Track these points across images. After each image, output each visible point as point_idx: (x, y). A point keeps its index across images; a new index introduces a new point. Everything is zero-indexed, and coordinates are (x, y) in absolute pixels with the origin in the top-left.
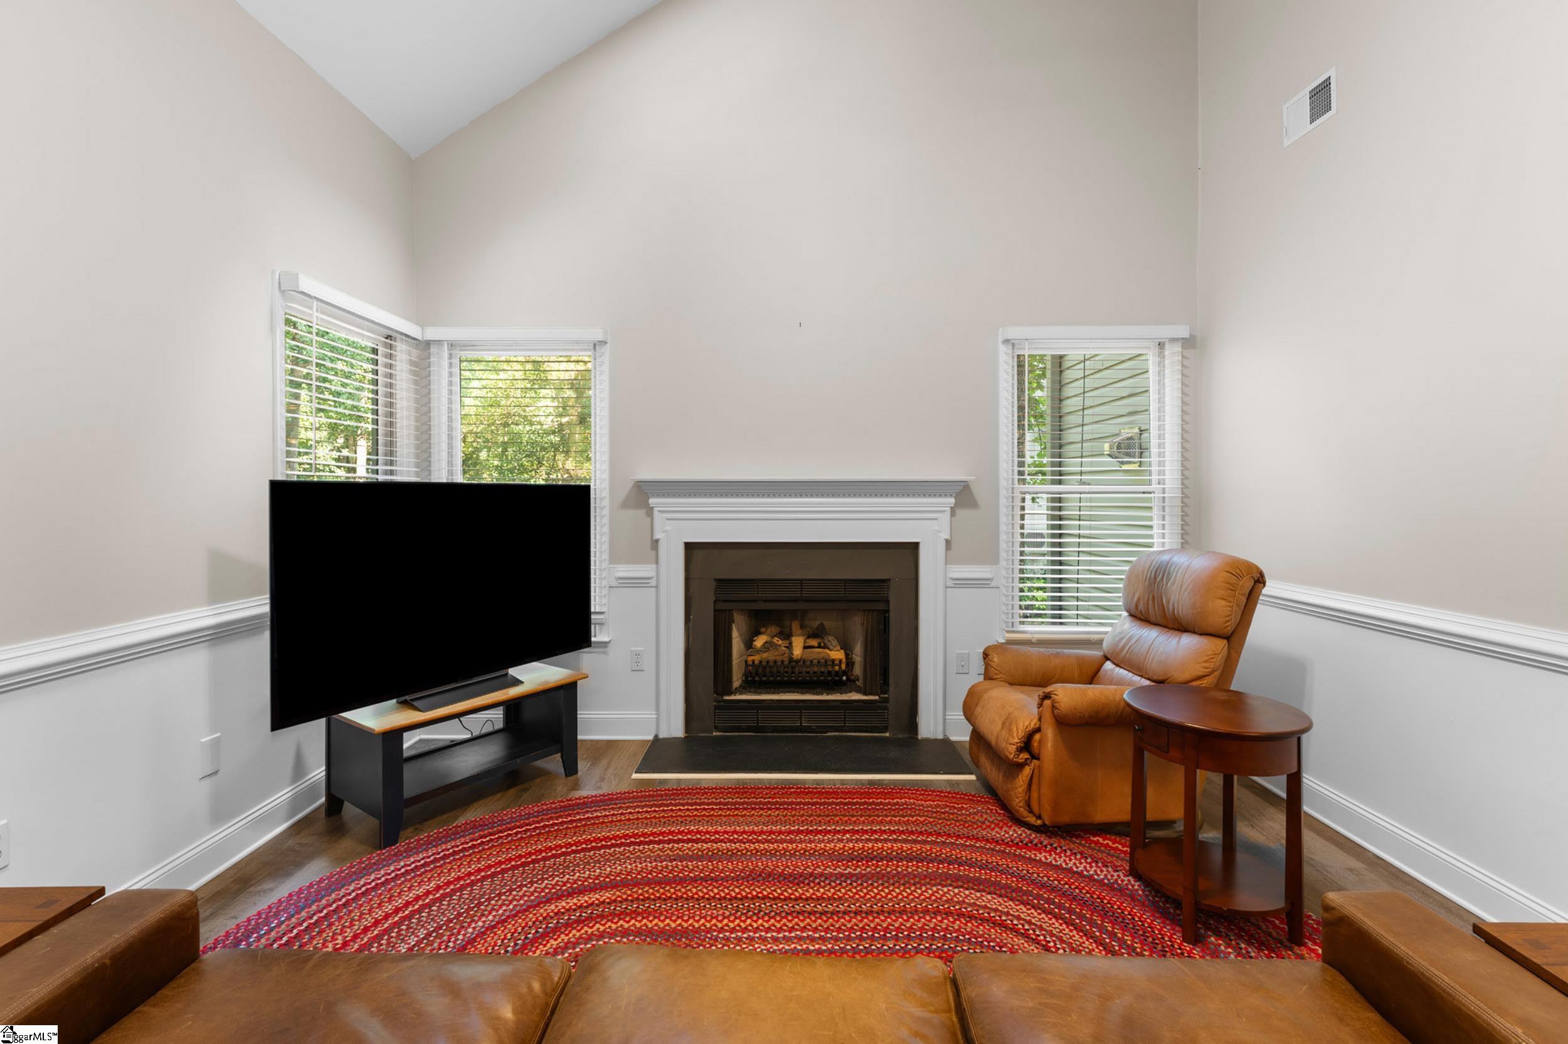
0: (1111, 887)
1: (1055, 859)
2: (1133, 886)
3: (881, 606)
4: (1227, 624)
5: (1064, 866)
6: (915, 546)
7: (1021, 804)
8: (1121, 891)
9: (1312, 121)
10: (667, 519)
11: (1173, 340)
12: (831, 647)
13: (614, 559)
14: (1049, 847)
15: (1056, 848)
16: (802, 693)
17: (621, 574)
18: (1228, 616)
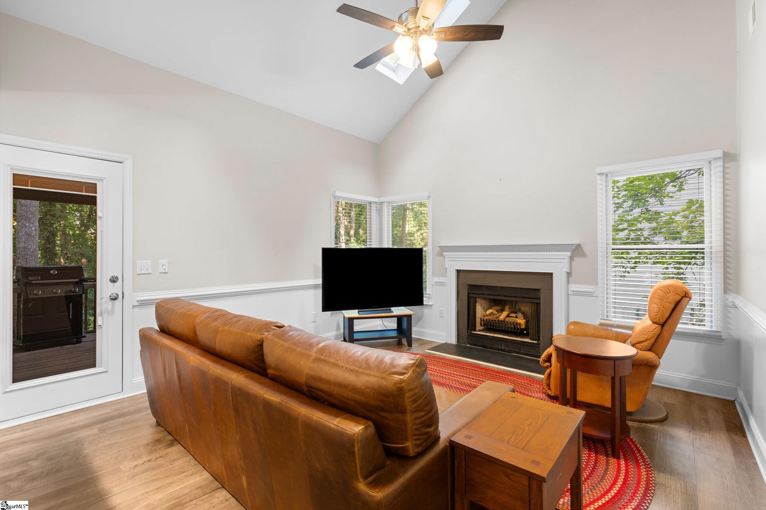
3: (537, 301)
4: (656, 317)
6: (551, 275)
9: (753, 25)
10: (450, 261)
11: (716, 159)
12: (519, 318)
13: (434, 275)
16: (504, 335)
17: (435, 281)
18: (658, 312)
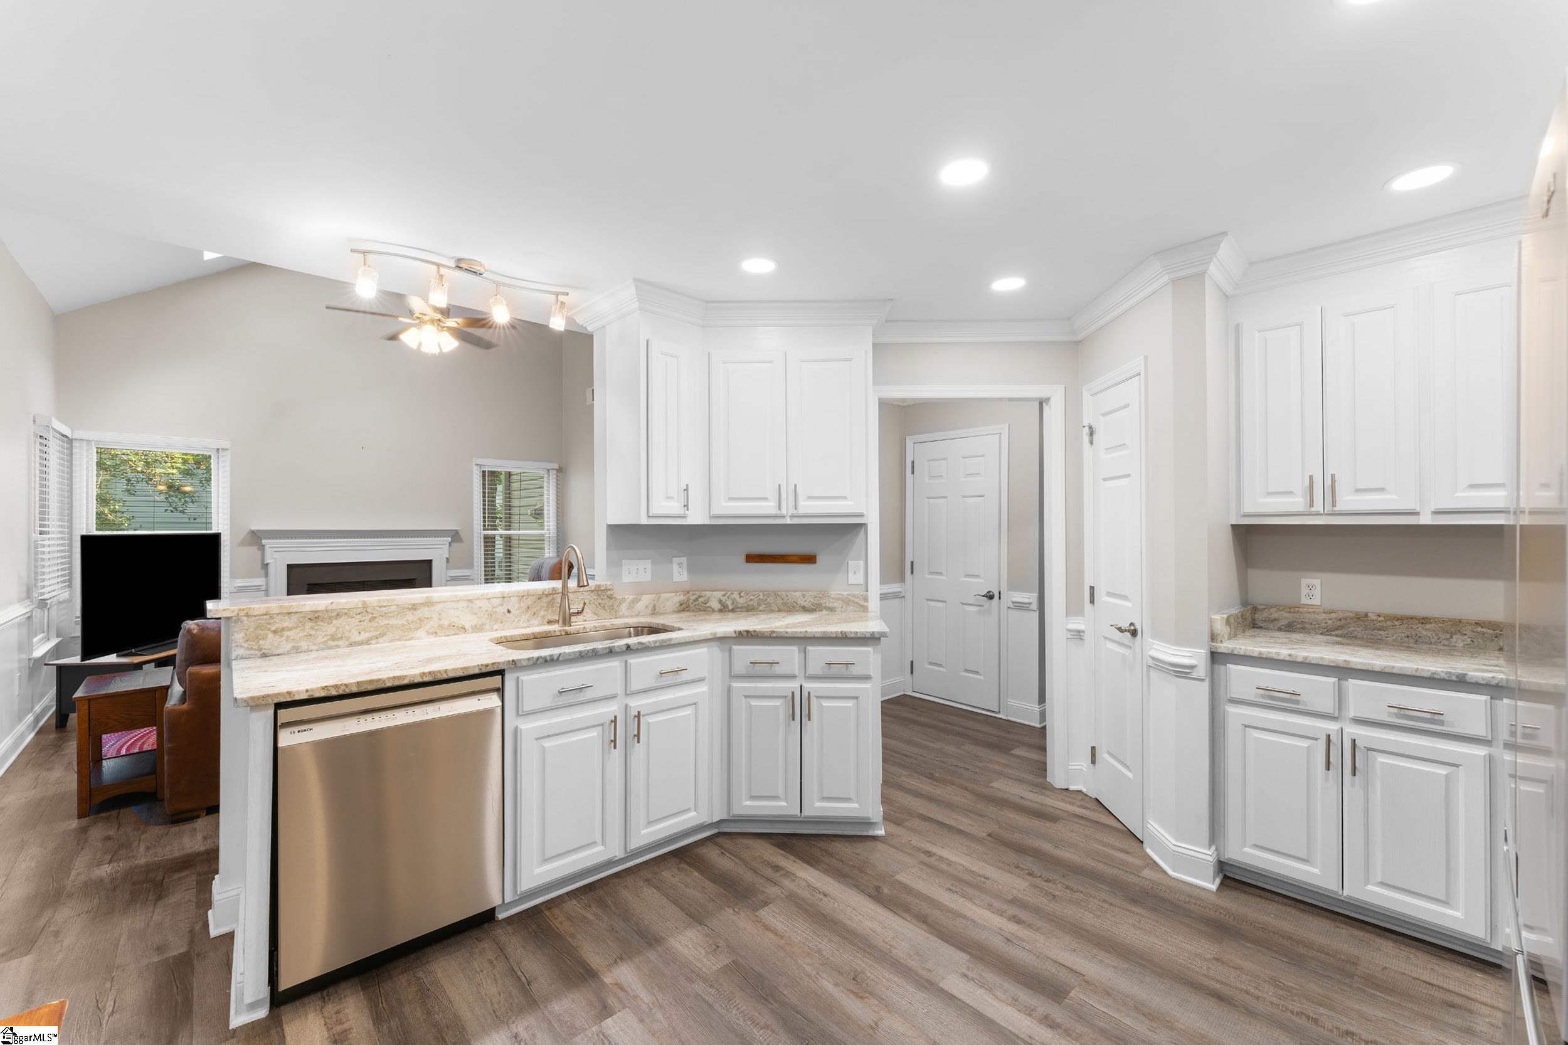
6: (431, 562)
10: (275, 551)
11: (554, 469)
13: (233, 576)
17: (239, 585)
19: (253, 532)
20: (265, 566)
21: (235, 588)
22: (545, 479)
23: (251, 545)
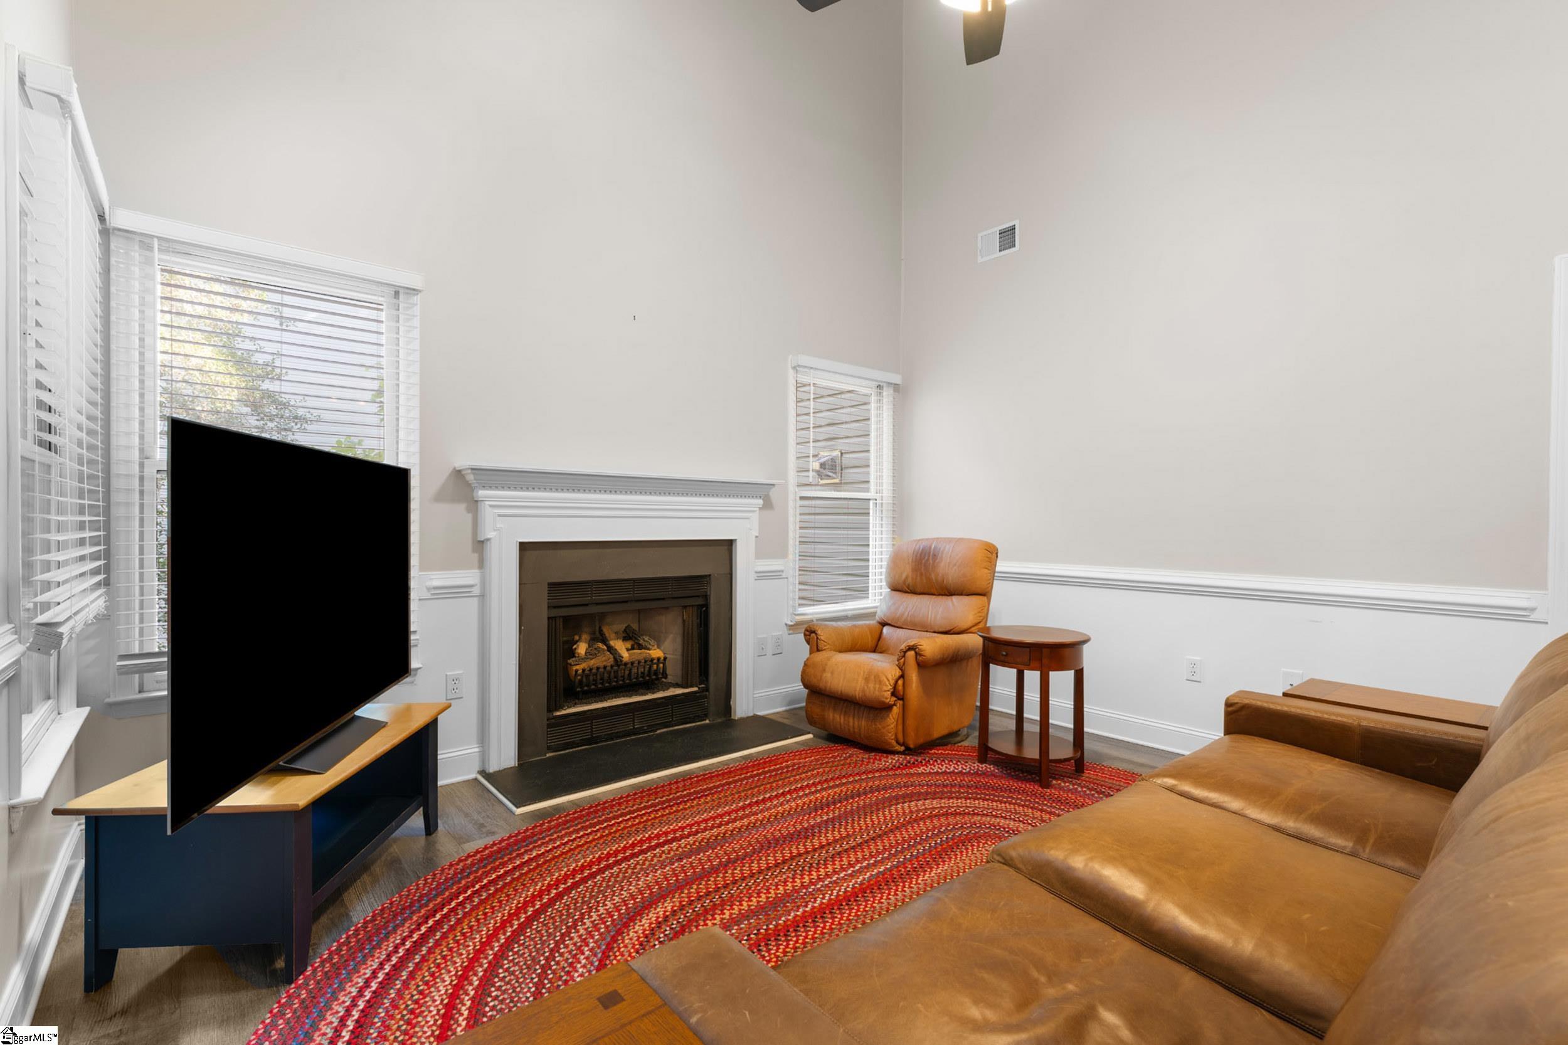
0: (977, 774)
1: (939, 768)
2: (990, 768)
3: (702, 601)
5: (940, 771)
6: (731, 543)
7: (893, 737)
8: (985, 774)
9: (1000, 251)
10: (499, 516)
11: (889, 384)
12: (651, 647)
13: (424, 565)
14: (924, 762)
15: (929, 761)
17: (433, 583)
19: (458, 474)
20: (480, 545)
21: (429, 589)
22: (873, 405)
23: (455, 499)
